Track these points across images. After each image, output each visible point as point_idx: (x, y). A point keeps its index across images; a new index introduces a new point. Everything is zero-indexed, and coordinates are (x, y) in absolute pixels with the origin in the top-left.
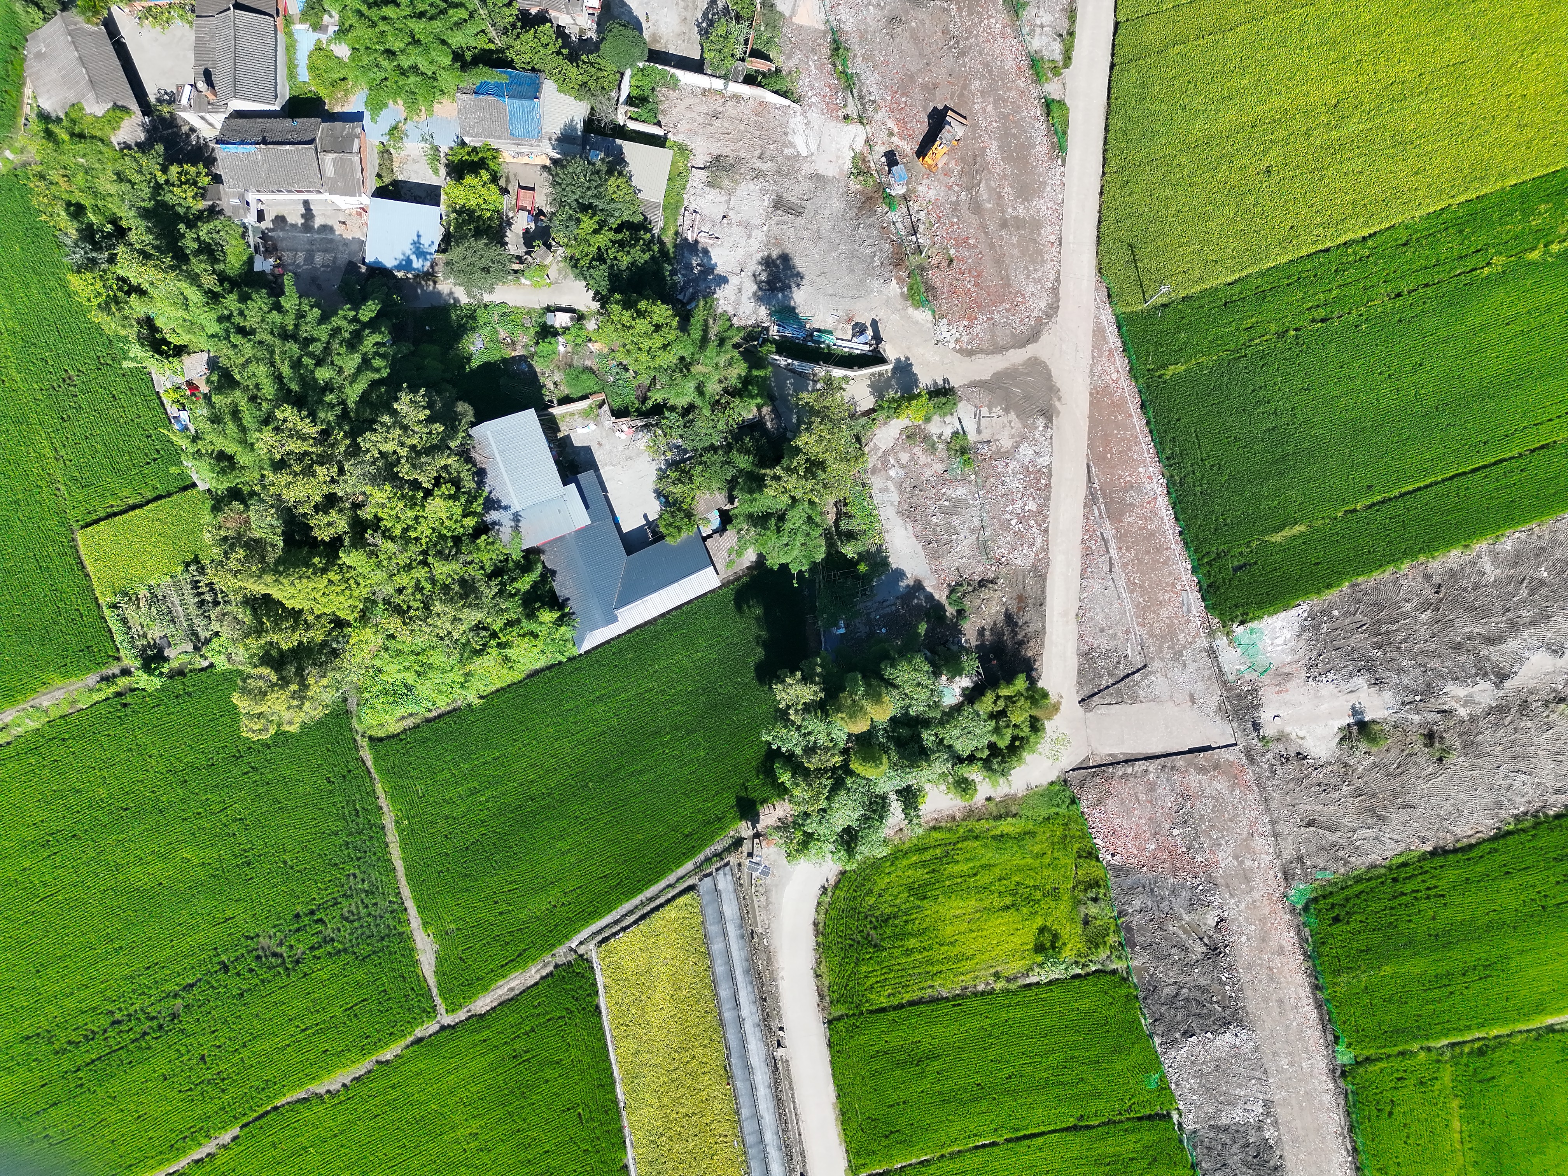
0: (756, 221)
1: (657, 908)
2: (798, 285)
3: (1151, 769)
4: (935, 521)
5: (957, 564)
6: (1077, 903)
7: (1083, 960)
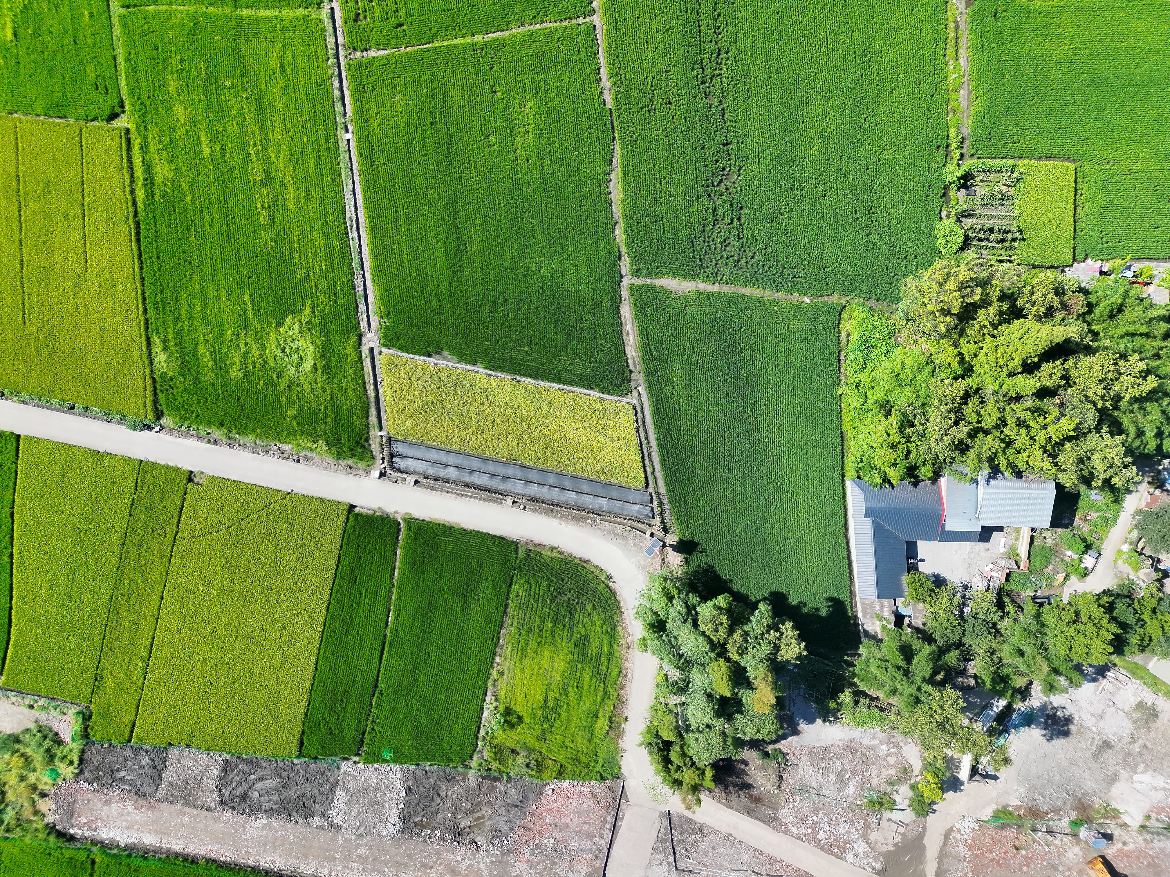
0: (1101, 724)
1: (643, 457)
2: (1044, 736)
3: (602, 841)
4: (838, 763)
5: (800, 765)
6: (530, 750)
7: (488, 739)
